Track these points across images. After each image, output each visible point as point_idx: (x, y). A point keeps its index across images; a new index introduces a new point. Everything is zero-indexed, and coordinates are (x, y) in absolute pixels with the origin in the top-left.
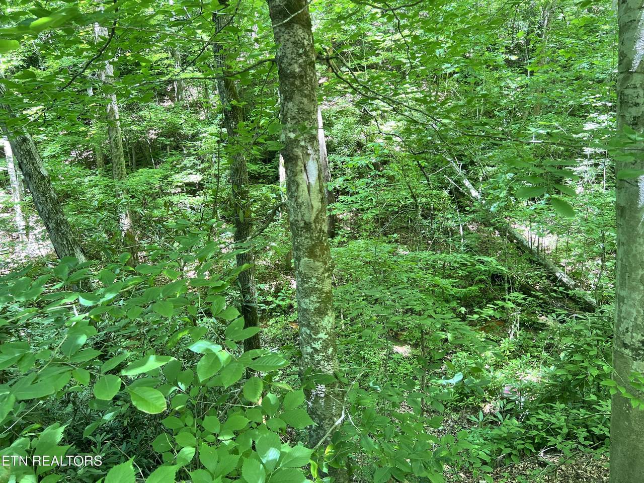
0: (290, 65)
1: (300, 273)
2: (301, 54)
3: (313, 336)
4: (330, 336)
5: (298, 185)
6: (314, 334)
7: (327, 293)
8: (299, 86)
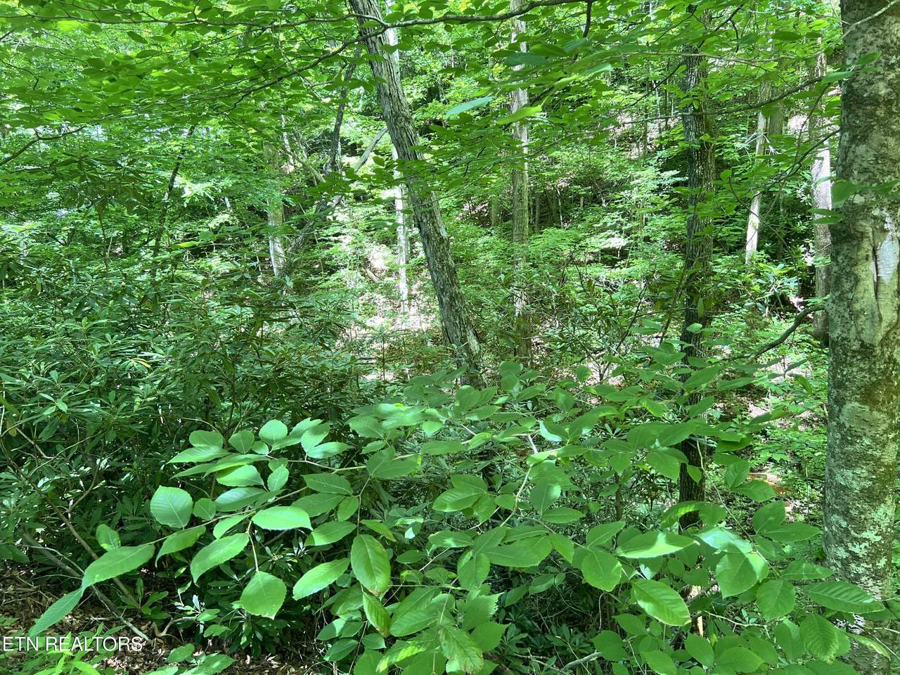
0: (870, 83)
1: (841, 426)
2: (893, 64)
3: (852, 532)
4: (884, 538)
5: (857, 280)
6: (854, 529)
7: (888, 466)
8: (883, 119)
